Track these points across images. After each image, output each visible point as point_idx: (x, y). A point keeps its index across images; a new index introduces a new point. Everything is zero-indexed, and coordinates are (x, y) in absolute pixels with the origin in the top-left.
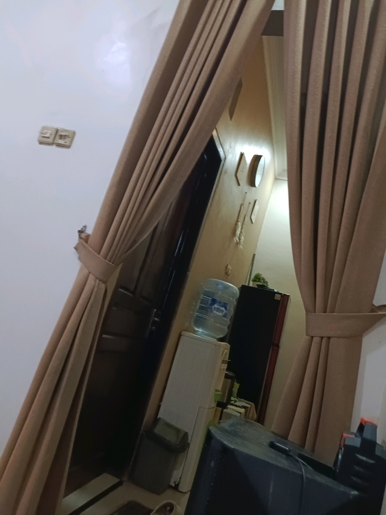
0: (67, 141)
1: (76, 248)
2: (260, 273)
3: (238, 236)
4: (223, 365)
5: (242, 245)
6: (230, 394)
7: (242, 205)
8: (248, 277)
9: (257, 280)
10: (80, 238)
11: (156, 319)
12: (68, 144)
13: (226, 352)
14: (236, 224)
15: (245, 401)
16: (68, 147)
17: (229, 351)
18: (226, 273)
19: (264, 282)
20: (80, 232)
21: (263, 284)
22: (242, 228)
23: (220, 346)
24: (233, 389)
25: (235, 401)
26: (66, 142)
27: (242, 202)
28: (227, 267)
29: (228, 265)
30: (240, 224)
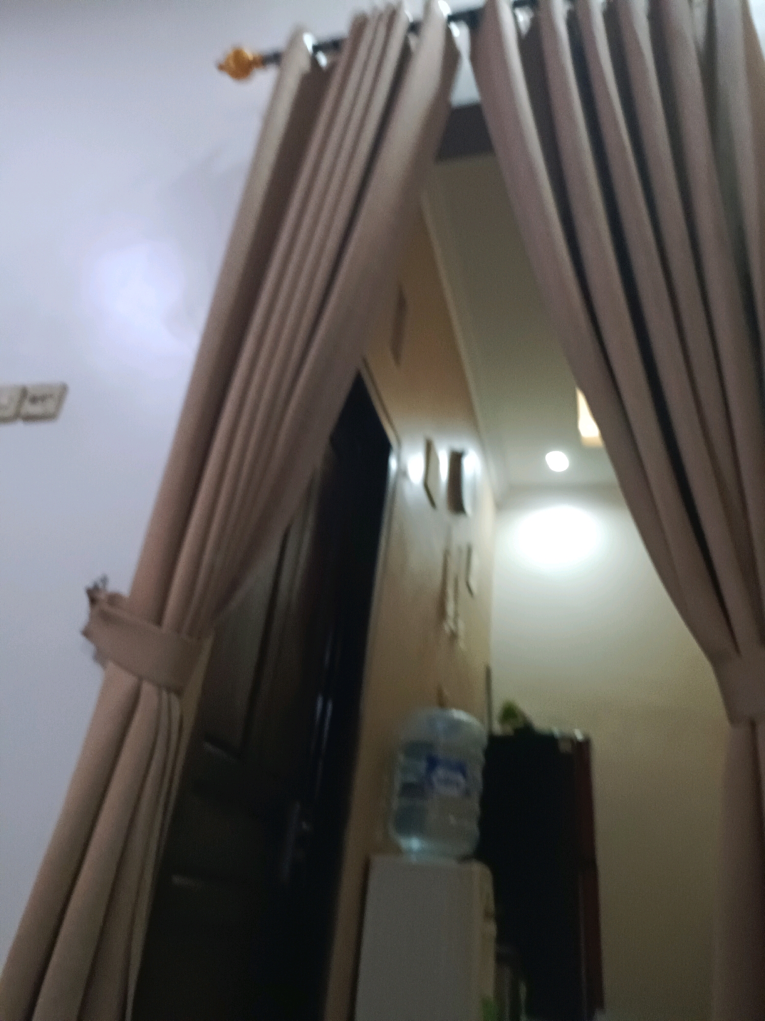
0: (50, 406)
1: (86, 633)
2: (514, 701)
3: (453, 619)
4: (488, 924)
5: (461, 640)
7: (446, 554)
8: (486, 718)
9: (510, 719)
10: (93, 602)
11: (304, 825)
12: (50, 411)
14: (443, 593)
16: (52, 417)
19: (525, 721)
20: (93, 591)
21: (524, 724)
22: (455, 603)
26: (45, 409)
27: (447, 546)
29: (442, 688)
30: (450, 592)
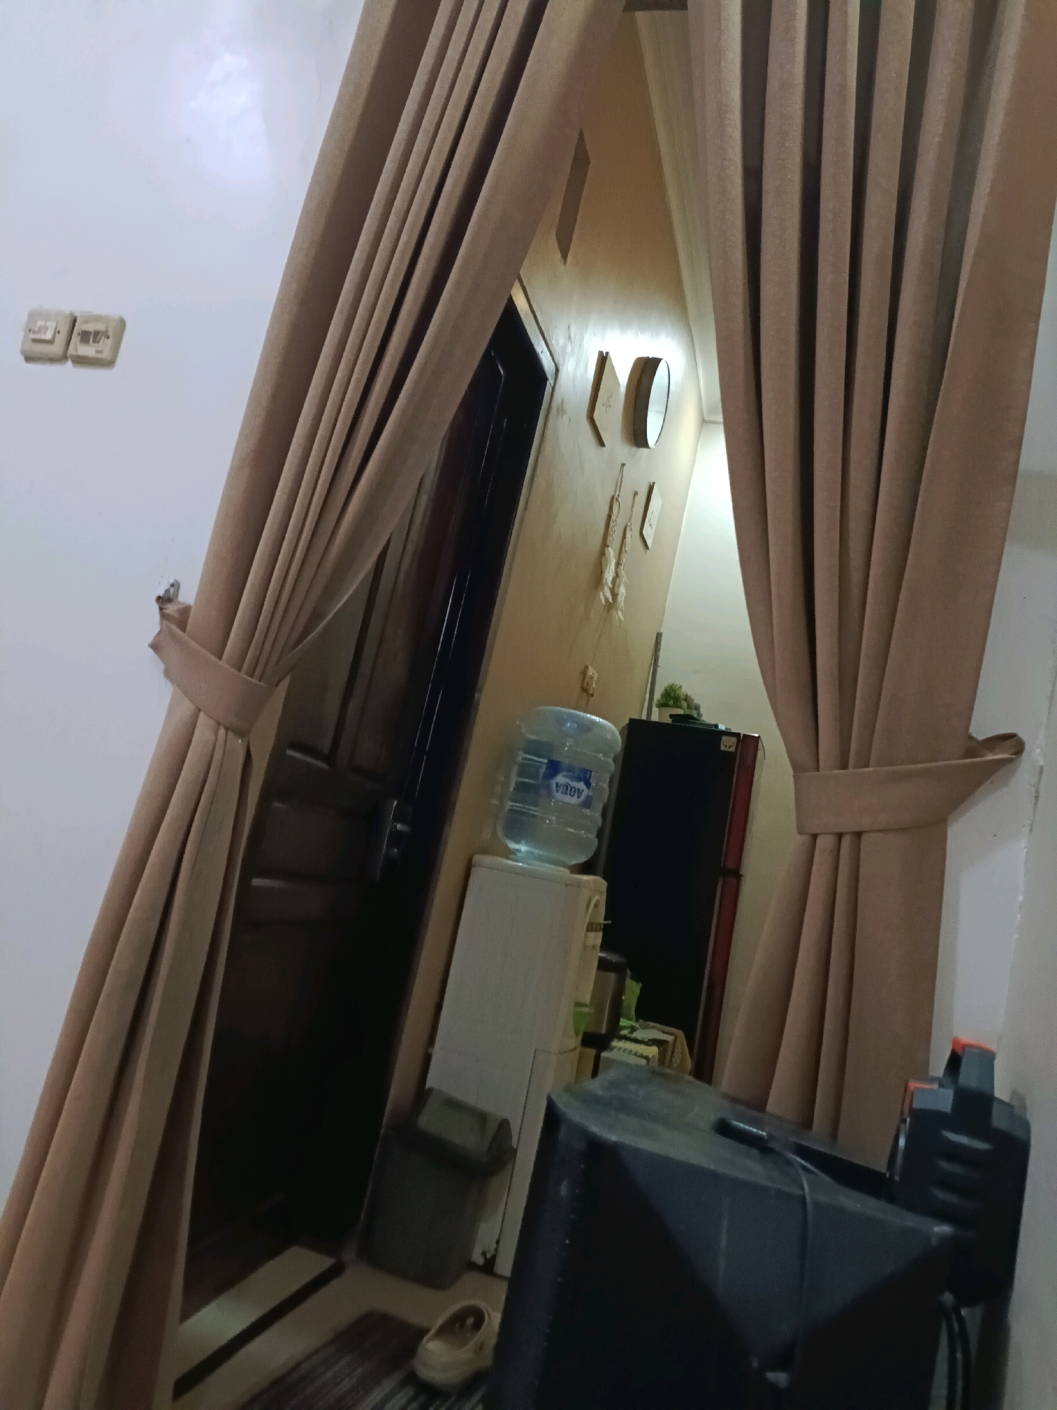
0: (105, 346)
1: (155, 647)
2: (678, 683)
3: (610, 585)
4: (592, 934)
5: (622, 610)
6: (617, 1010)
7: (614, 499)
8: (648, 696)
9: (671, 703)
10: (164, 616)
11: (399, 826)
12: (106, 354)
13: (597, 901)
14: (602, 554)
15: (658, 1025)
16: (109, 363)
17: (604, 896)
18: (585, 690)
19: (689, 707)
20: (163, 601)
21: (688, 712)
22: (618, 564)
23: (579, 885)
24: (623, 998)
25: (633, 1029)
26: (98, 352)
27: (615, 491)
28: (584, 673)
29: (587, 667)
30: (611, 552)
